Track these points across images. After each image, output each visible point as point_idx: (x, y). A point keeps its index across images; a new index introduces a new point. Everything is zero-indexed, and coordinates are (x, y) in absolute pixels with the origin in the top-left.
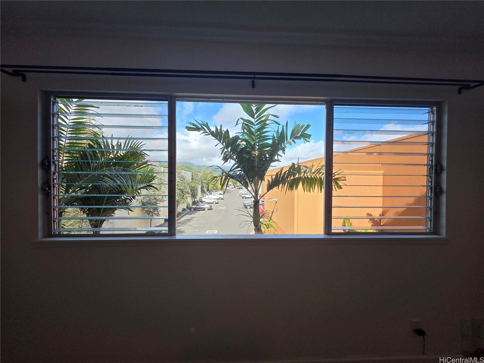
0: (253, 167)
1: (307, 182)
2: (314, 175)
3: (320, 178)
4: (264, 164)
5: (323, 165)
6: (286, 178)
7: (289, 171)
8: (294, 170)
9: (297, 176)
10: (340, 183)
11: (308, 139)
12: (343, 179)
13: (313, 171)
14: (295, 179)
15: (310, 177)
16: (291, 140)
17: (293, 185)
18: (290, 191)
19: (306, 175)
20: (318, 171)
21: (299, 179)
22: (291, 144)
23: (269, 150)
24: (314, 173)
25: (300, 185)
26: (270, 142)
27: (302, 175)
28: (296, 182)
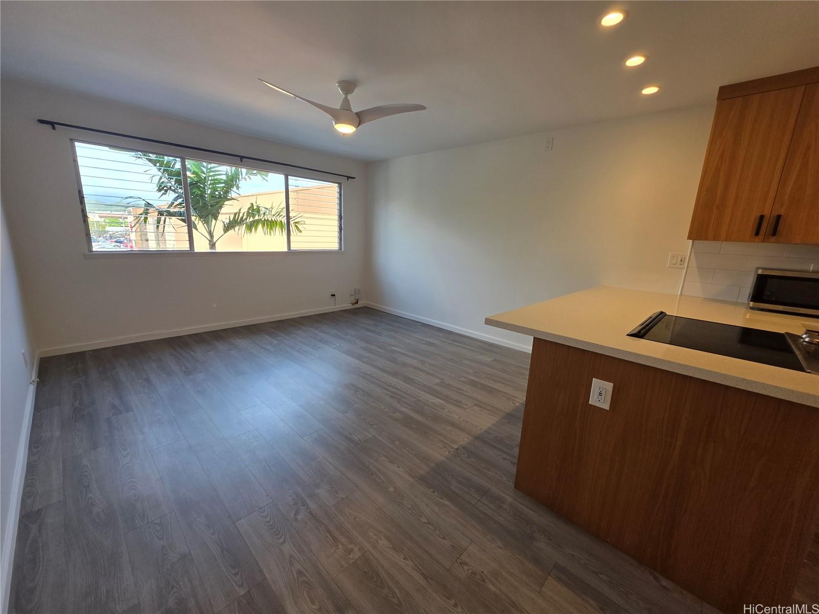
0: (205, 205)
1: (267, 225)
2: (274, 217)
3: (281, 222)
4: (218, 203)
5: (284, 208)
6: (245, 219)
7: (248, 212)
8: (253, 211)
9: (257, 218)
10: (300, 227)
11: (265, 177)
12: (303, 223)
13: (273, 213)
14: (254, 220)
15: (270, 219)
16: (247, 176)
17: (251, 227)
18: (248, 234)
19: (266, 216)
20: (279, 214)
21: (258, 221)
22: (245, 180)
23: (223, 187)
24: (274, 215)
25: (260, 226)
26: (224, 177)
27: (261, 218)
28: (255, 224)
